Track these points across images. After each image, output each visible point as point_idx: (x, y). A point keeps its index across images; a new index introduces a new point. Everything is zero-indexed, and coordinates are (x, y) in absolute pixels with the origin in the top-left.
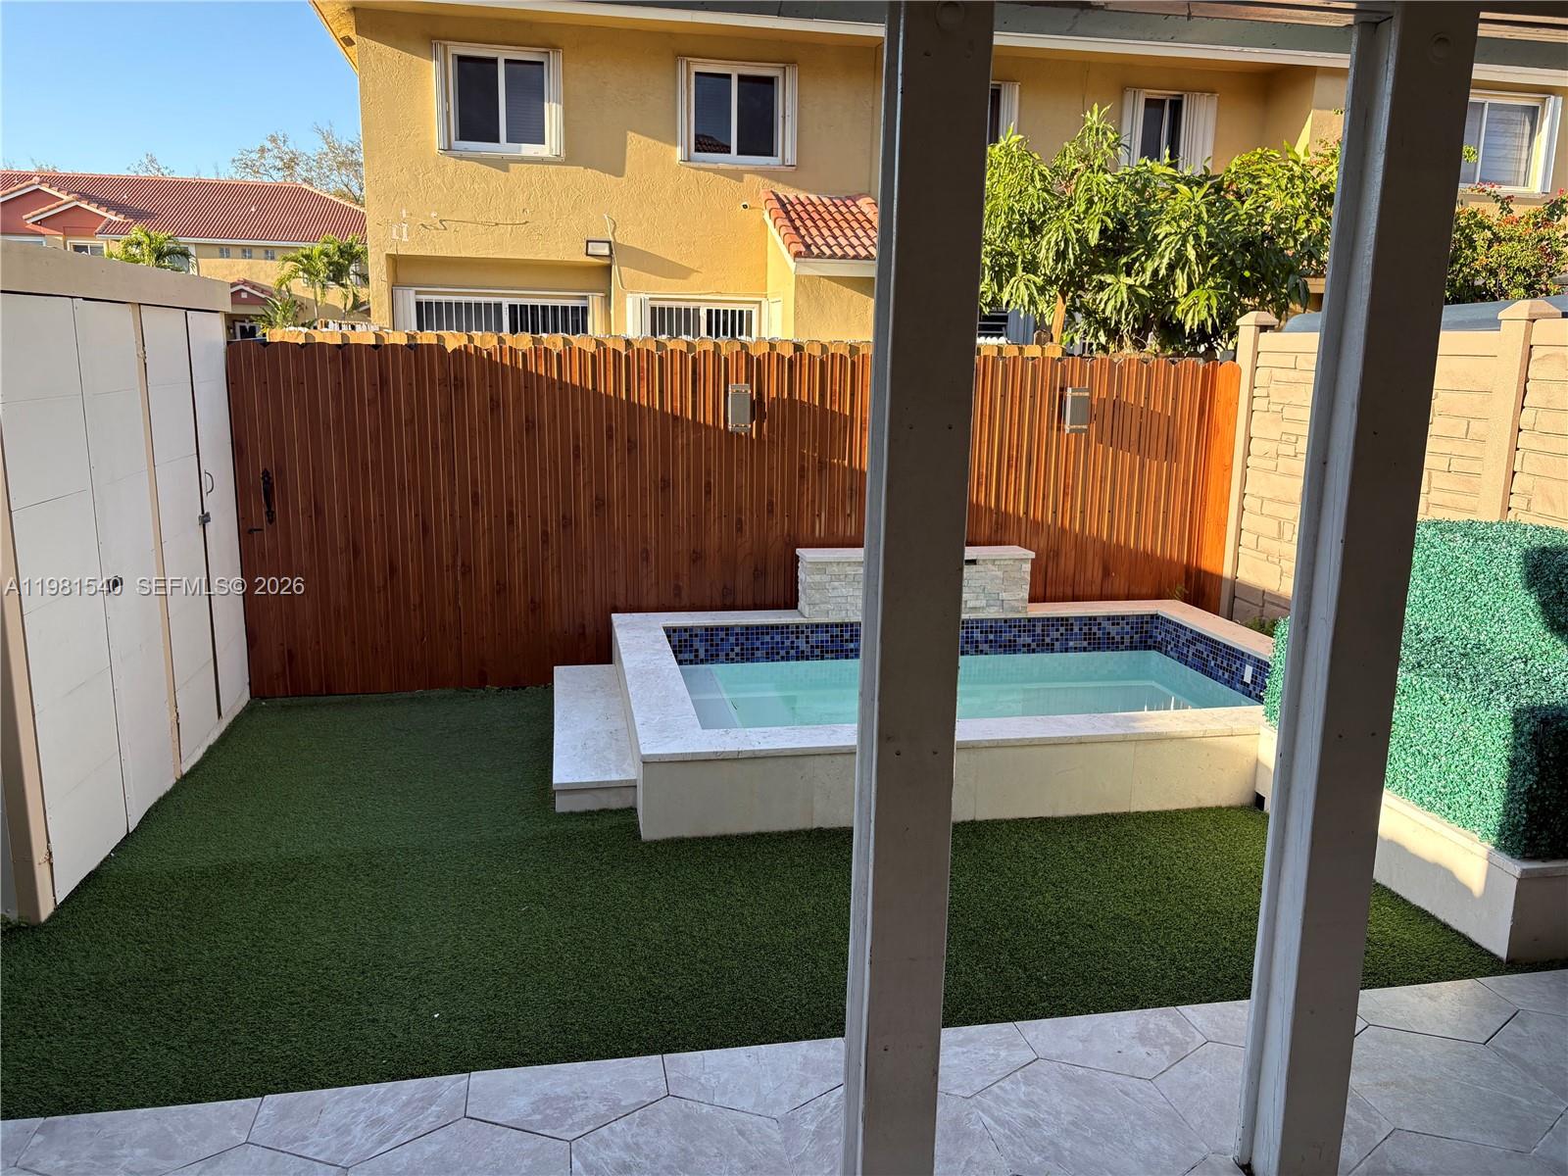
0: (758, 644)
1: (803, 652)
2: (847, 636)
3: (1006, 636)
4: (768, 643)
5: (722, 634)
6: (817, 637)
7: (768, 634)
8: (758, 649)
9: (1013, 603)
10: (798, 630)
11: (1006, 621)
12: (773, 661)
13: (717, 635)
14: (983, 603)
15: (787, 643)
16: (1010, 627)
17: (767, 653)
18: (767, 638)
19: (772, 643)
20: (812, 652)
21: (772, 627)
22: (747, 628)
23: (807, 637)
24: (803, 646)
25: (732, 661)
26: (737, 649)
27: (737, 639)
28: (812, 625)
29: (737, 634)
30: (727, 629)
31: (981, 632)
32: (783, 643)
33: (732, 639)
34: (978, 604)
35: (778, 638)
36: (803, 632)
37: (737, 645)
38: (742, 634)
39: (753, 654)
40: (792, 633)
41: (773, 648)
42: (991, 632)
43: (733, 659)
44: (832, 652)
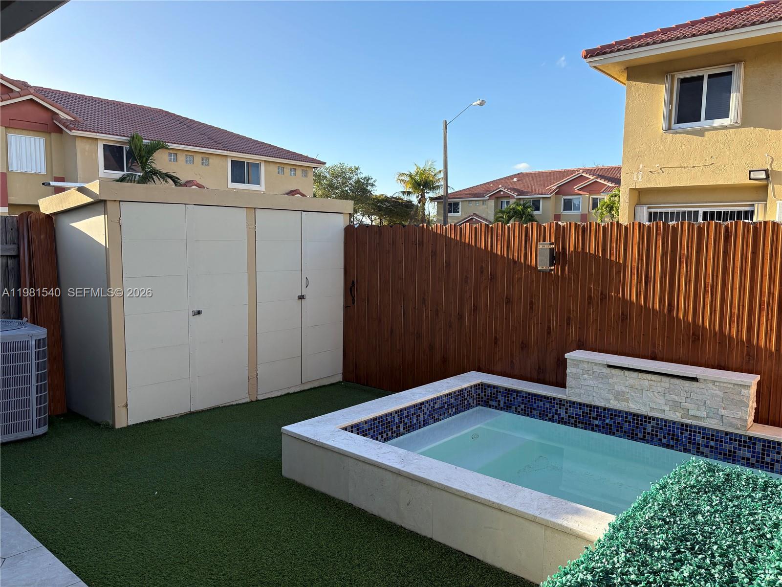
0: (535, 406)
1: (563, 418)
2: (594, 415)
3: (726, 447)
4: (541, 407)
5: (514, 395)
6: (573, 410)
7: (541, 401)
8: (534, 409)
9: (732, 420)
10: (561, 402)
11: (727, 434)
12: (543, 419)
13: (512, 395)
14: (704, 414)
15: (553, 410)
16: (731, 439)
17: (540, 414)
18: (541, 404)
19: (544, 408)
20: (569, 420)
21: (545, 397)
22: (529, 394)
23: (567, 409)
24: (563, 415)
25: (519, 413)
26: (522, 406)
27: (523, 400)
28: (571, 402)
29: (523, 397)
30: (517, 392)
31: (703, 438)
32: (550, 409)
33: (520, 399)
34: (699, 414)
35: (547, 405)
36: (564, 405)
37: (522, 403)
38: (526, 397)
39: (531, 412)
40: (557, 404)
41: (544, 411)
42: (712, 440)
43: (519, 412)
44: (582, 423)
